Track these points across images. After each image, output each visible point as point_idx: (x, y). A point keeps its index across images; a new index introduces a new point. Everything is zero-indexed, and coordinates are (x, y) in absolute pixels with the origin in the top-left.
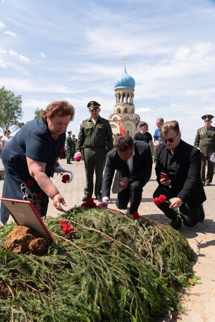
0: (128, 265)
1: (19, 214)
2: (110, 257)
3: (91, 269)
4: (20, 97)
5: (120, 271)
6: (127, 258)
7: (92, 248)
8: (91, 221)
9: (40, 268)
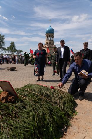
0: (49, 107)
1: (4, 87)
2: (42, 104)
3: (34, 109)
4: (4, 36)
5: (45, 109)
6: (49, 104)
7: (34, 101)
8: (34, 90)
9: (13, 108)
